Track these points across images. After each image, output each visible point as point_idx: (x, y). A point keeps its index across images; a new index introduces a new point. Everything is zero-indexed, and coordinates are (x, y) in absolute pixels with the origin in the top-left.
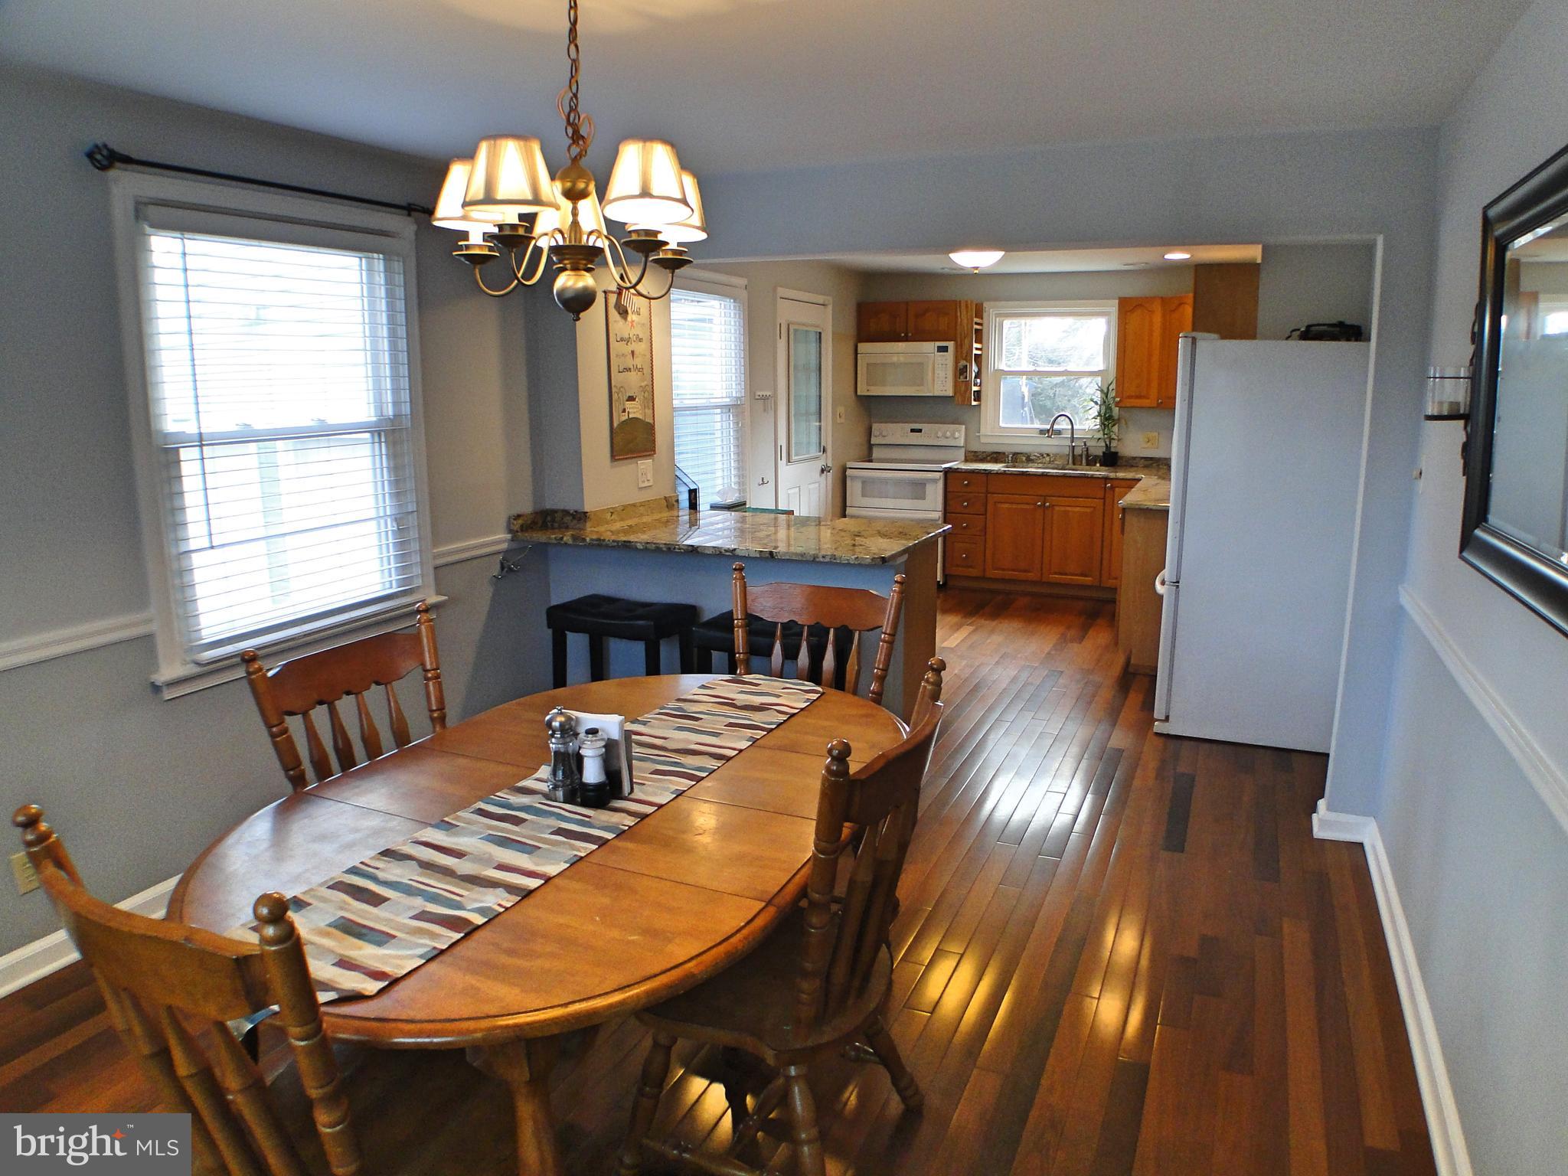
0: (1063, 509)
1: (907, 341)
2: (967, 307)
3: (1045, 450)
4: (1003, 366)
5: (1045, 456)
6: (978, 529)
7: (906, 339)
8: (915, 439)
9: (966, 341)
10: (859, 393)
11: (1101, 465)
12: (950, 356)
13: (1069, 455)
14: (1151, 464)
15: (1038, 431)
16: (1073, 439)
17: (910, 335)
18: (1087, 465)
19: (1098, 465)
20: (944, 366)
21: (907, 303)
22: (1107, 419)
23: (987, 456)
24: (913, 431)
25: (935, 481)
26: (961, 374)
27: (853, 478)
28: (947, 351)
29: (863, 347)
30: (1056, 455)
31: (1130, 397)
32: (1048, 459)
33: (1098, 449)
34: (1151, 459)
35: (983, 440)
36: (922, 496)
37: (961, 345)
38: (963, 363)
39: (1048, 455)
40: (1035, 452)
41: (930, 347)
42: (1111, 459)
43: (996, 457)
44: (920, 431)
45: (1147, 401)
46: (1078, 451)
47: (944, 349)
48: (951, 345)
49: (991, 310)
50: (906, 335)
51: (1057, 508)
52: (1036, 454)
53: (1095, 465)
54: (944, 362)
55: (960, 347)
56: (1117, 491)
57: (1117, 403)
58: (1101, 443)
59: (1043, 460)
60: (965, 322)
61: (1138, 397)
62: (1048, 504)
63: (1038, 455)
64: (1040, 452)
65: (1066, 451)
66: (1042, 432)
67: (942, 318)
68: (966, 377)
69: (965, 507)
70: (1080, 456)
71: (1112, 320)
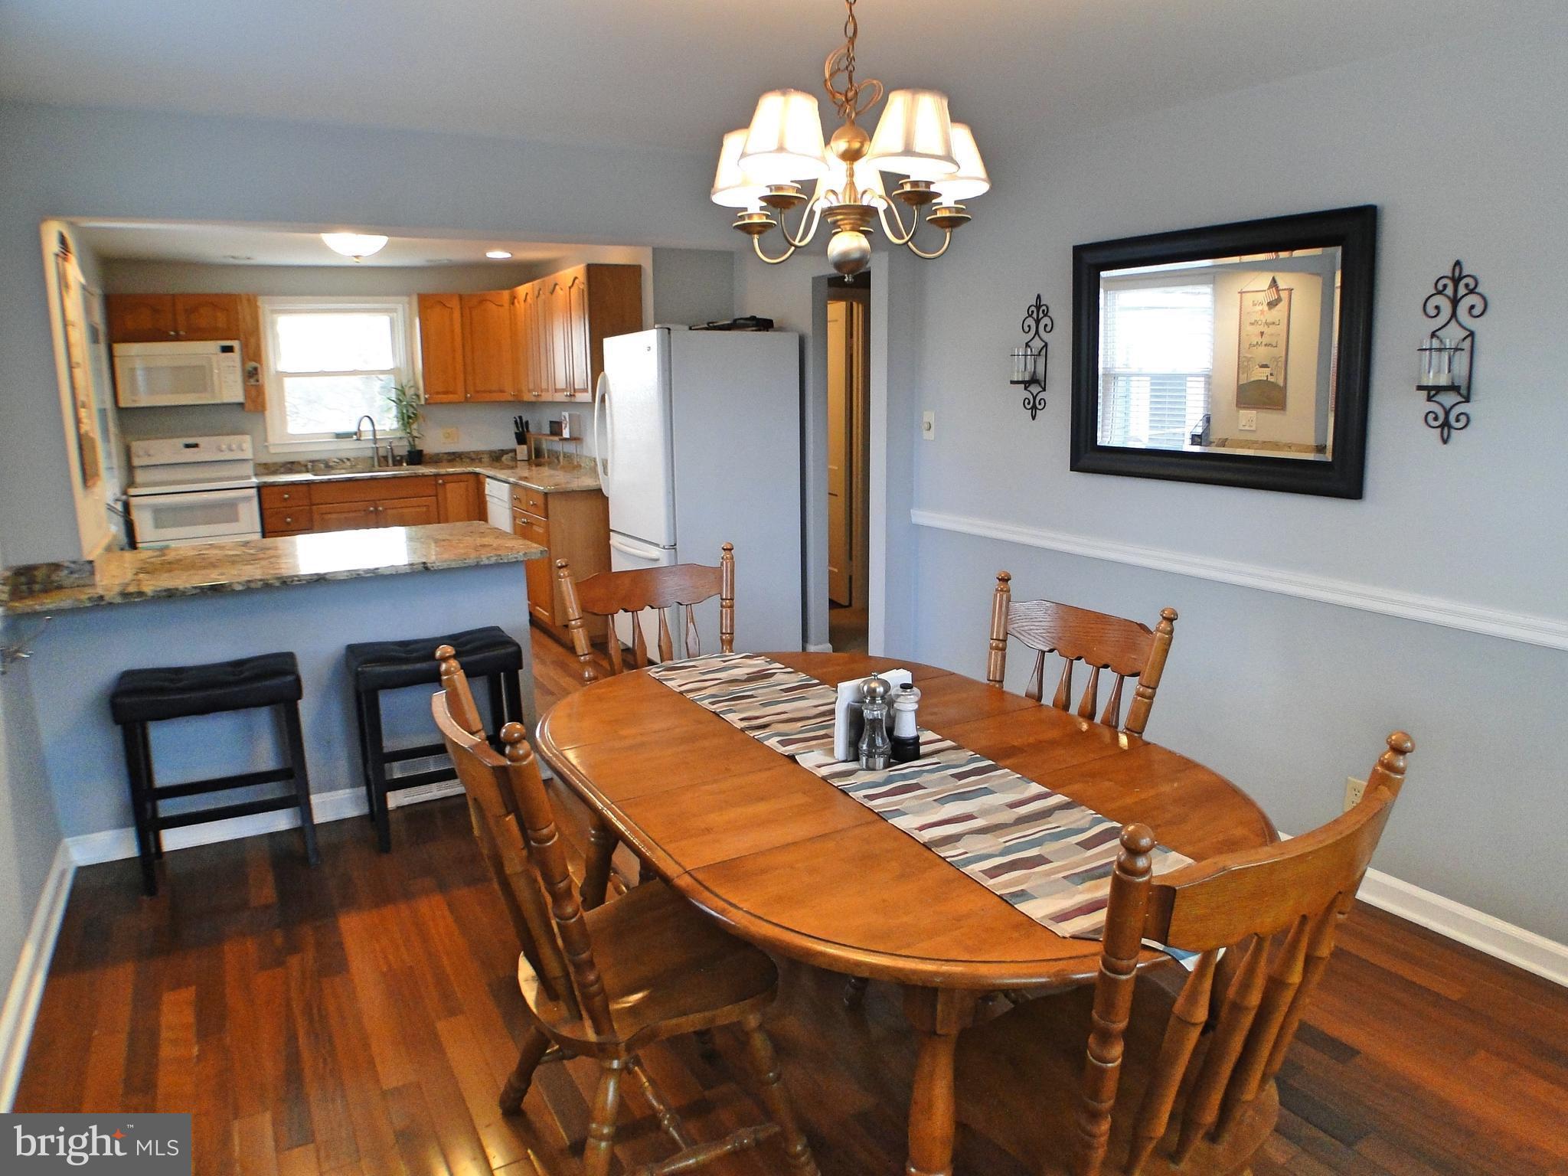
0: (394, 511)
1: (178, 340)
2: (248, 298)
3: (344, 455)
4: (280, 369)
5: (345, 460)
7: (177, 338)
8: (191, 455)
10: (122, 404)
11: (408, 465)
12: (236, 356)
13: (372, 458)
14: (454, 459)
15: (334, 435)
16: (375, 440)
17: (181, 333)
18: (394, 465)
19: (405, 464)
20: (232, 368)
21: (174, 296)
22: (408, 418)
23: (280, 468)
24: (188, 446)
25: (247, 499)
26: (249, 377)
27: (141, 507)
28: (232, 352)
29: (120, 349)
30: (356, 459)
31: (438, 393)
32: (348, 463)
33: (402, 449)
34: (454, 453)
35: (272, 450)
36: (234, 518)
37: (246, 345)
38: (250, 365)
39: (348, 460)
40: (333, 457)
41: (212, 347)
42: (416, 457)
43: (291, 467)
44: (196, 446)
45: (456, 396)
46: (382, 452)
47: (227, 349)
48: (235, 344)
49: (264, 305)
50: (177, 334)
51: (390, 512)
52: (336, 460)
53: (402, 465)
54: (231, 364)
55: (245, 347)
56: (448, 486)
57: (426, 399)
58: (405, 443)
59: (344, 466)
60: (248, 318)
61: (446, 393)
62: (381, 508)
63: (338, 461)
64: (339, 457)
65: (369, 453)
66: (339, 436)
67: (219, 314)
68: (258, 381)
69: (288, 523)
70: (385, 458)
71: (399, 317)
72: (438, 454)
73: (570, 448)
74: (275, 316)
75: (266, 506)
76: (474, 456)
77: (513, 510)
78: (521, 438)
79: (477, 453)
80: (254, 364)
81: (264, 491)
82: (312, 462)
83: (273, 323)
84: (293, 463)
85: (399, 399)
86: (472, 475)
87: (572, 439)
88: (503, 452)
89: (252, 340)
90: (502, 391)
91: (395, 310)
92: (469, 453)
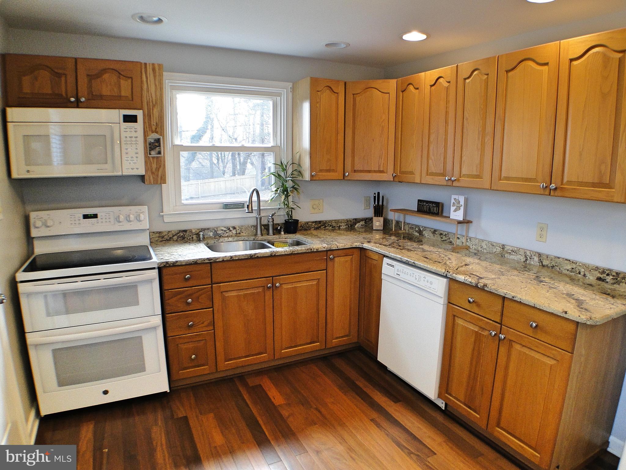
0: (290, 286)
1: (78, 107)
2: (154, 70)
3: (230, 224)
4: (177, 142)
5: (231, 229)
6: (206, 323)
7: (77, 105)
8: (90, 226)
9: (155, 110)
11: (285, 233)
12: (139, 125)
14: (320, 227)
15: (222, 205)
16: (259, 210)
17: (83, 99)
18: (274, 234)
19: (283, 233)
20: (134, 139)
21: (76, 60)
23: (174, 236)
24: (86, 217)
25: (150, 281)
26: (151, 149)
28: (136, 121)
29: (14, 113)
30: (241, 227)
31: (321, 171)
32: (234, 232)
33: (280, 219)
34: (320, 222)
35: (166, 220)
36: (133, 302)
37: (149, 116)
38: (153, 136)
39: (234, 228)
40: (222, 226)
41: (116, 115)
42: (292, 226)
44: (95, 216)
45: (337, 174)
46: (264, 222)
47: (130, 119)
48: (139, 114)
49: (168, 80)
50: (78, 101)
51: (285, 286)
52: (223, 228)
53: (280, 233)
54: (134, 135)
55: (148, 117)
56: (336, 259)
57: (312, 176)
58: (283, 213)
59: (231, 233)
60: (152, 89)
61: (328, 171)
62: (277, 285)
63: (225, 229)
64: (226, 226)
65: (253, 222)
66: (227, 206)
67: (122, 82)
68: (159, 153)
69: (189, 304)
70: (266, 227)
71: (284, 100)
72: (307, 223)
73: (461, 230)
74: (174, 92)
75: (165, 287)
76: (334, 224)
77: (448, 305)
78: (379, 211)
79: (337, 221)
80: (156, 136)
81: (164, 271)
82: (203, 230)
83: (173, 100)
84: (185, 231)
85: (279, 175)
86: (357, 250)
87: (466, 222)
88: (357, 221)
89: (156, 112)
90: (382, 172)
91: (279, 95)
92: (330, 221)
